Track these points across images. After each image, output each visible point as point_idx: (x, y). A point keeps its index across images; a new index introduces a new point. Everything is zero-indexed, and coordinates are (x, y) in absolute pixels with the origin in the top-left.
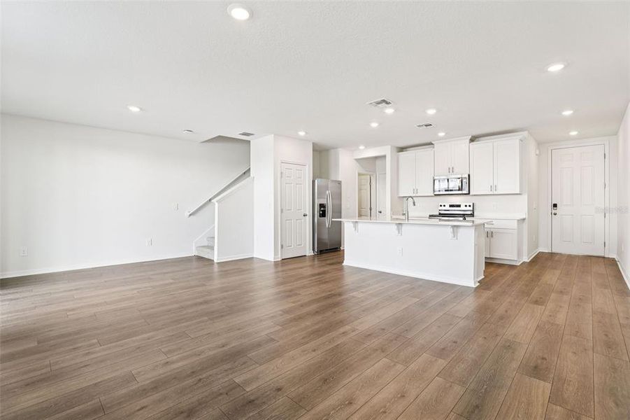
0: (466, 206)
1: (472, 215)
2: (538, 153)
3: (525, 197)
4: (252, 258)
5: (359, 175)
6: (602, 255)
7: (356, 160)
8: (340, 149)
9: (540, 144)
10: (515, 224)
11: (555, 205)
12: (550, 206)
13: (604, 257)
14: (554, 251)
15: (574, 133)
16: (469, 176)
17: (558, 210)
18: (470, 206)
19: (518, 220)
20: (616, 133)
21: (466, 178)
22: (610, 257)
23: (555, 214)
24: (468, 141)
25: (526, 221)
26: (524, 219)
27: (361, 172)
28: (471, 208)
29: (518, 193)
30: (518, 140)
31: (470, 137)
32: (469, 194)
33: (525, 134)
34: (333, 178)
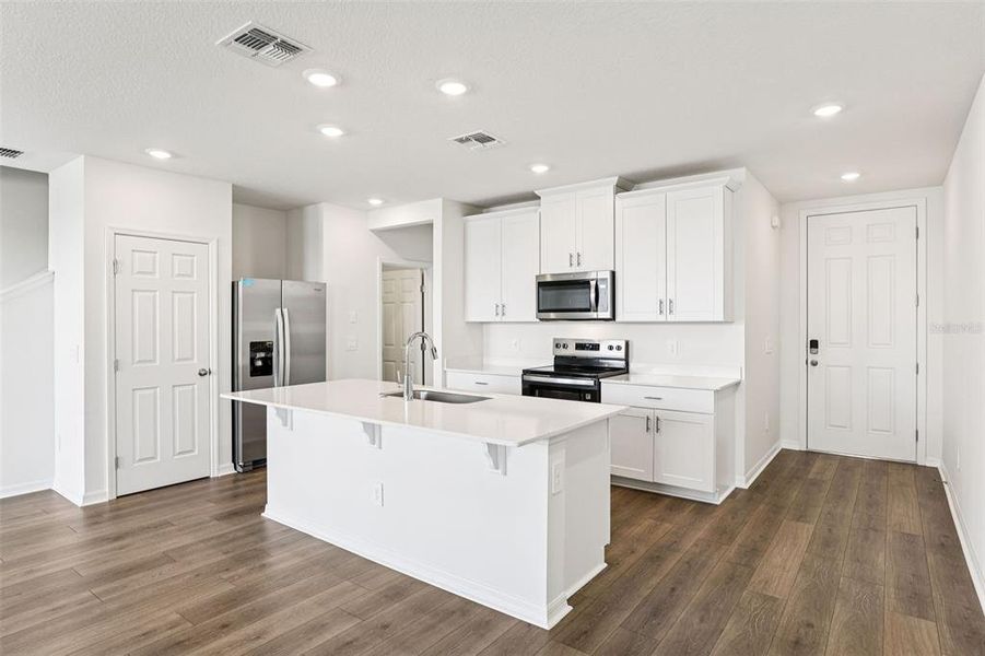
0: (611, 348)
1: (625, 371)
2: (776, 222)
3: (739, 329)
4: (50, 491)
5: (385, 268)
6: (910, 458)
7: (373, 231)
8: (323, 204)
9: (782, 203)
10: (708, 402)
11: (814, 344)
12: (804, 345)
13: (915, 466)
14: (812, 447)
15: (850, 177)
16: (613, 274)
17: (822, 355)
18: (619, 348)
19: (716, 392)
20: (940, 180)
21: (604, 280)
22: (928, 465)
23: (814, 364)
24: (611, 189)
25: (742, 386)
26: (737, 384)
27: (388, 261)
28: (621, 354)
29: (721, 319)
30: (720, 189)
31: (617, 178)
32: (614, 318)
33: (740, 174)
34: (311, 276)
